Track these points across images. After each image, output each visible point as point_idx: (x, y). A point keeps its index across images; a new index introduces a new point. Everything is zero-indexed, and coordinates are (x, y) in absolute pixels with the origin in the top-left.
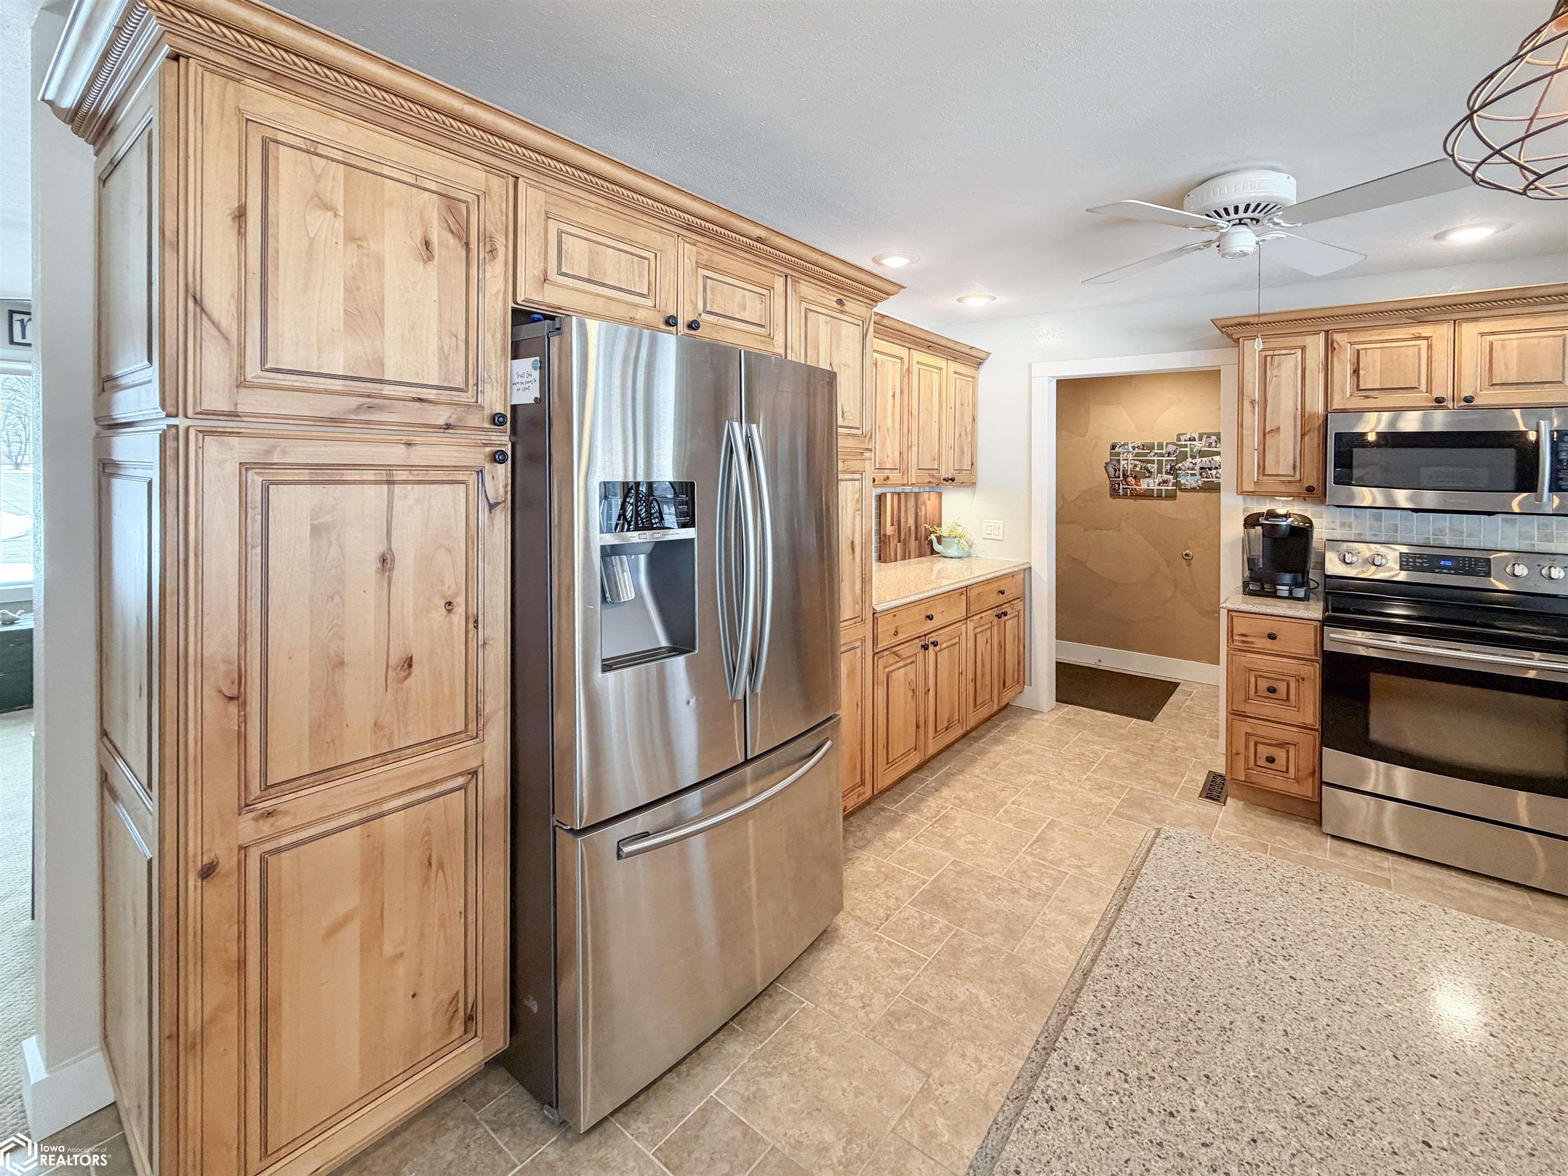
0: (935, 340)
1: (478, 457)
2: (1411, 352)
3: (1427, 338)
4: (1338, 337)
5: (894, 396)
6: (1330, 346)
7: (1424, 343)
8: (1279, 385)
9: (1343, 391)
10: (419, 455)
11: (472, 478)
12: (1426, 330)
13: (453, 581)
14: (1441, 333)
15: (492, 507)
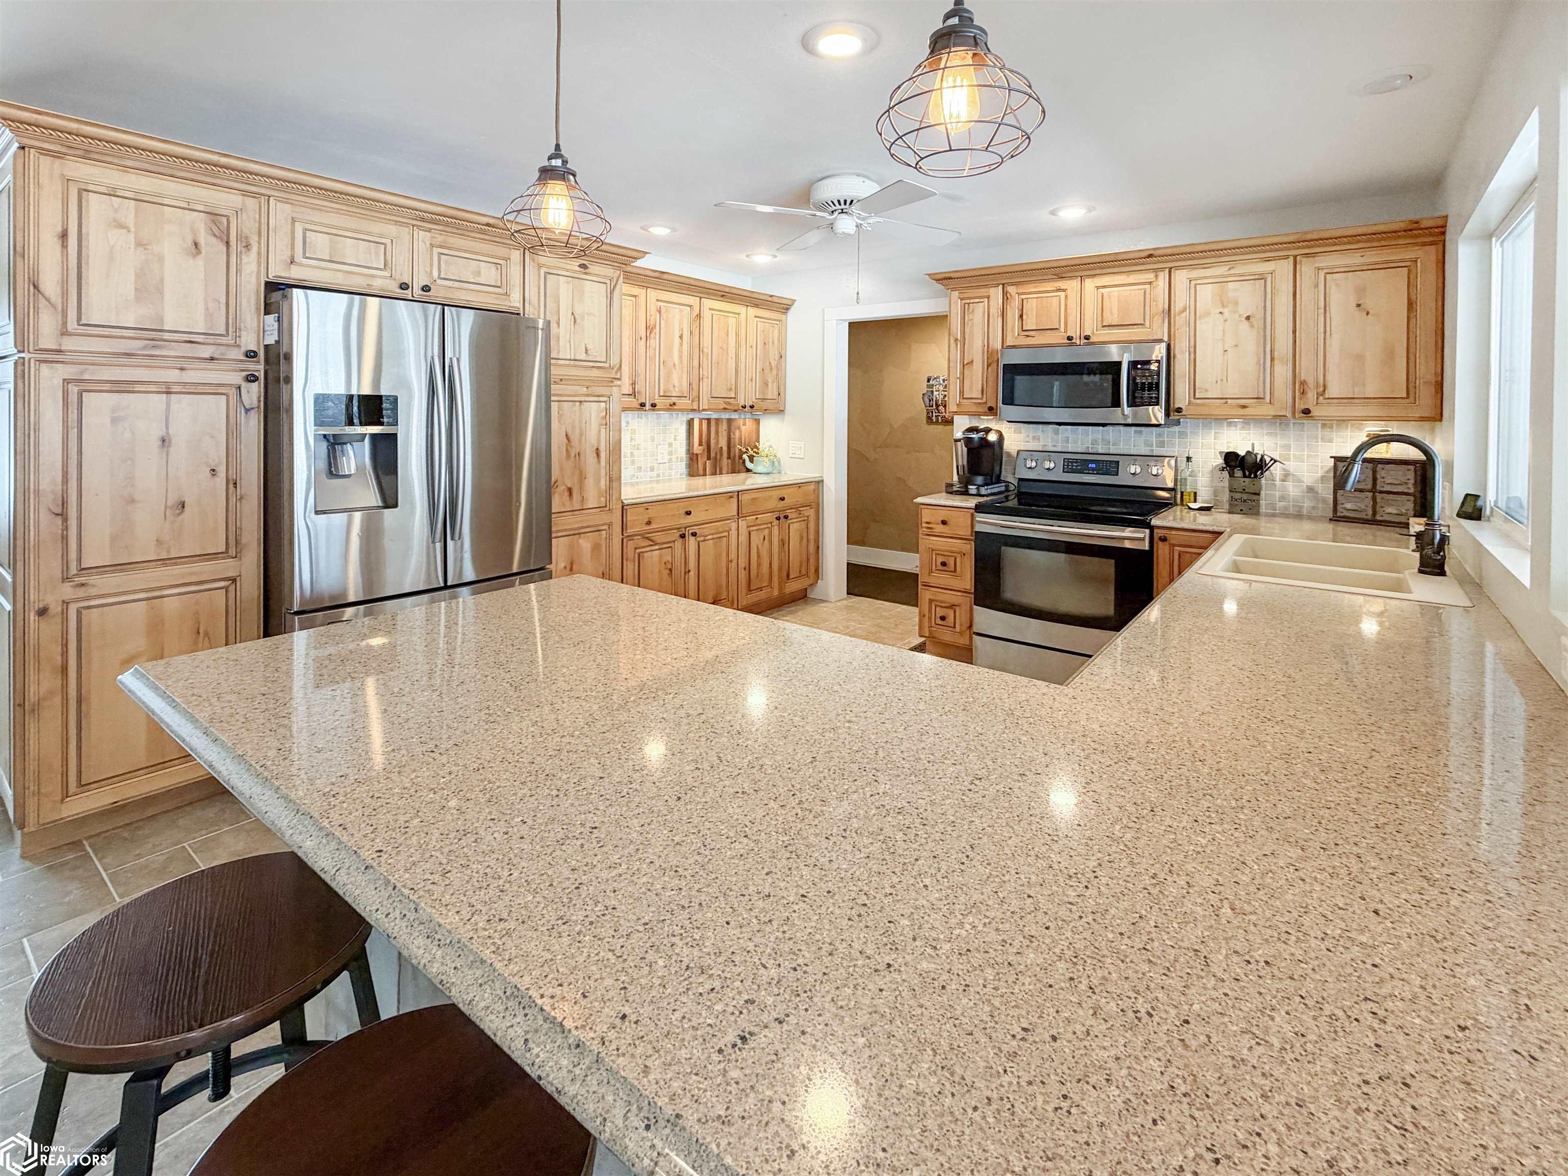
0: (727, 290)
1: (237, 378)
2: (1055, 301)
3: (1064, 290)
4: (1010, 289)
5: (681, 337)
6: (1006, 296)
7: (1062, 294)
8: (973, 324)
9: (1013, 331)
10: (191, 376)
11: (233, 392)
12: (1062, 284)
13: (218, 456)
14: (1072, 285)
15: (247, 411)
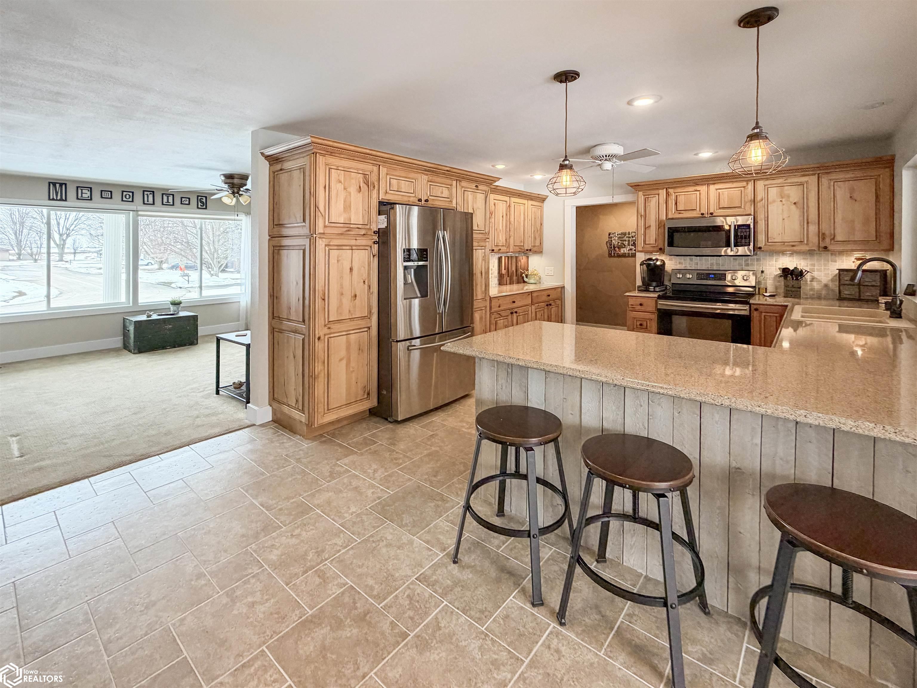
0: (521, 193)
1: (370, 243)
2: (694, 196)
3: (699, 191)
4: (670, 190)
5: (503, 217)
6: (668, 194)
7: (698, 193)
8: (650, 208)
9: (672, 212)
10: (359, 242)
11: (370, 248)
12: (698, 188)
13: (365, 275)
14: (703, 189)
15: (374, 256)
